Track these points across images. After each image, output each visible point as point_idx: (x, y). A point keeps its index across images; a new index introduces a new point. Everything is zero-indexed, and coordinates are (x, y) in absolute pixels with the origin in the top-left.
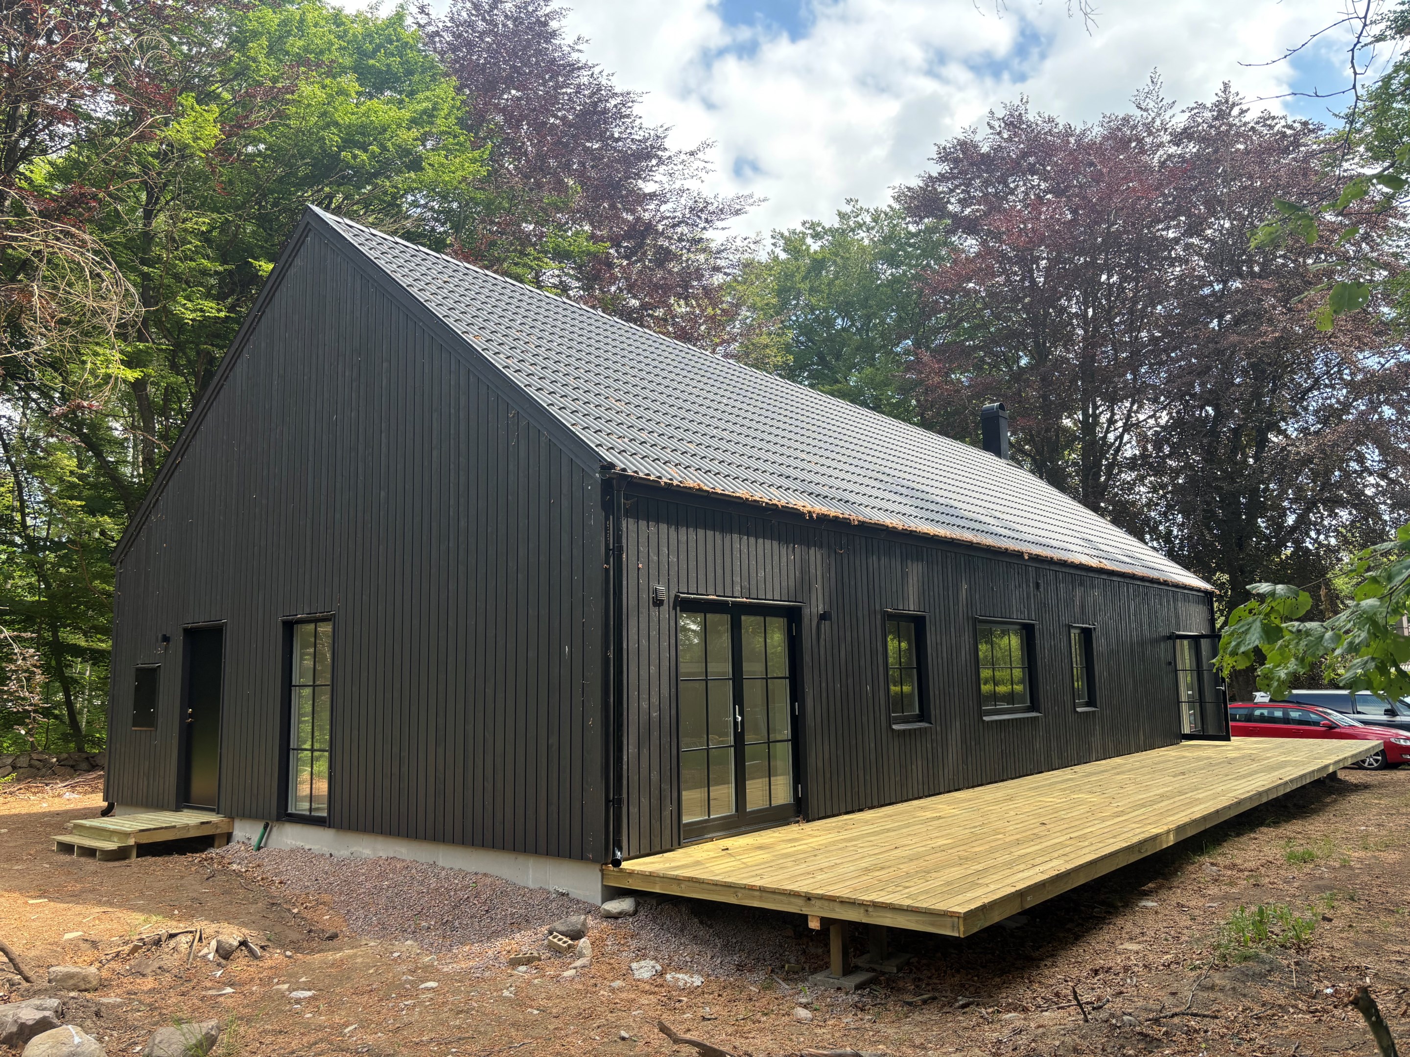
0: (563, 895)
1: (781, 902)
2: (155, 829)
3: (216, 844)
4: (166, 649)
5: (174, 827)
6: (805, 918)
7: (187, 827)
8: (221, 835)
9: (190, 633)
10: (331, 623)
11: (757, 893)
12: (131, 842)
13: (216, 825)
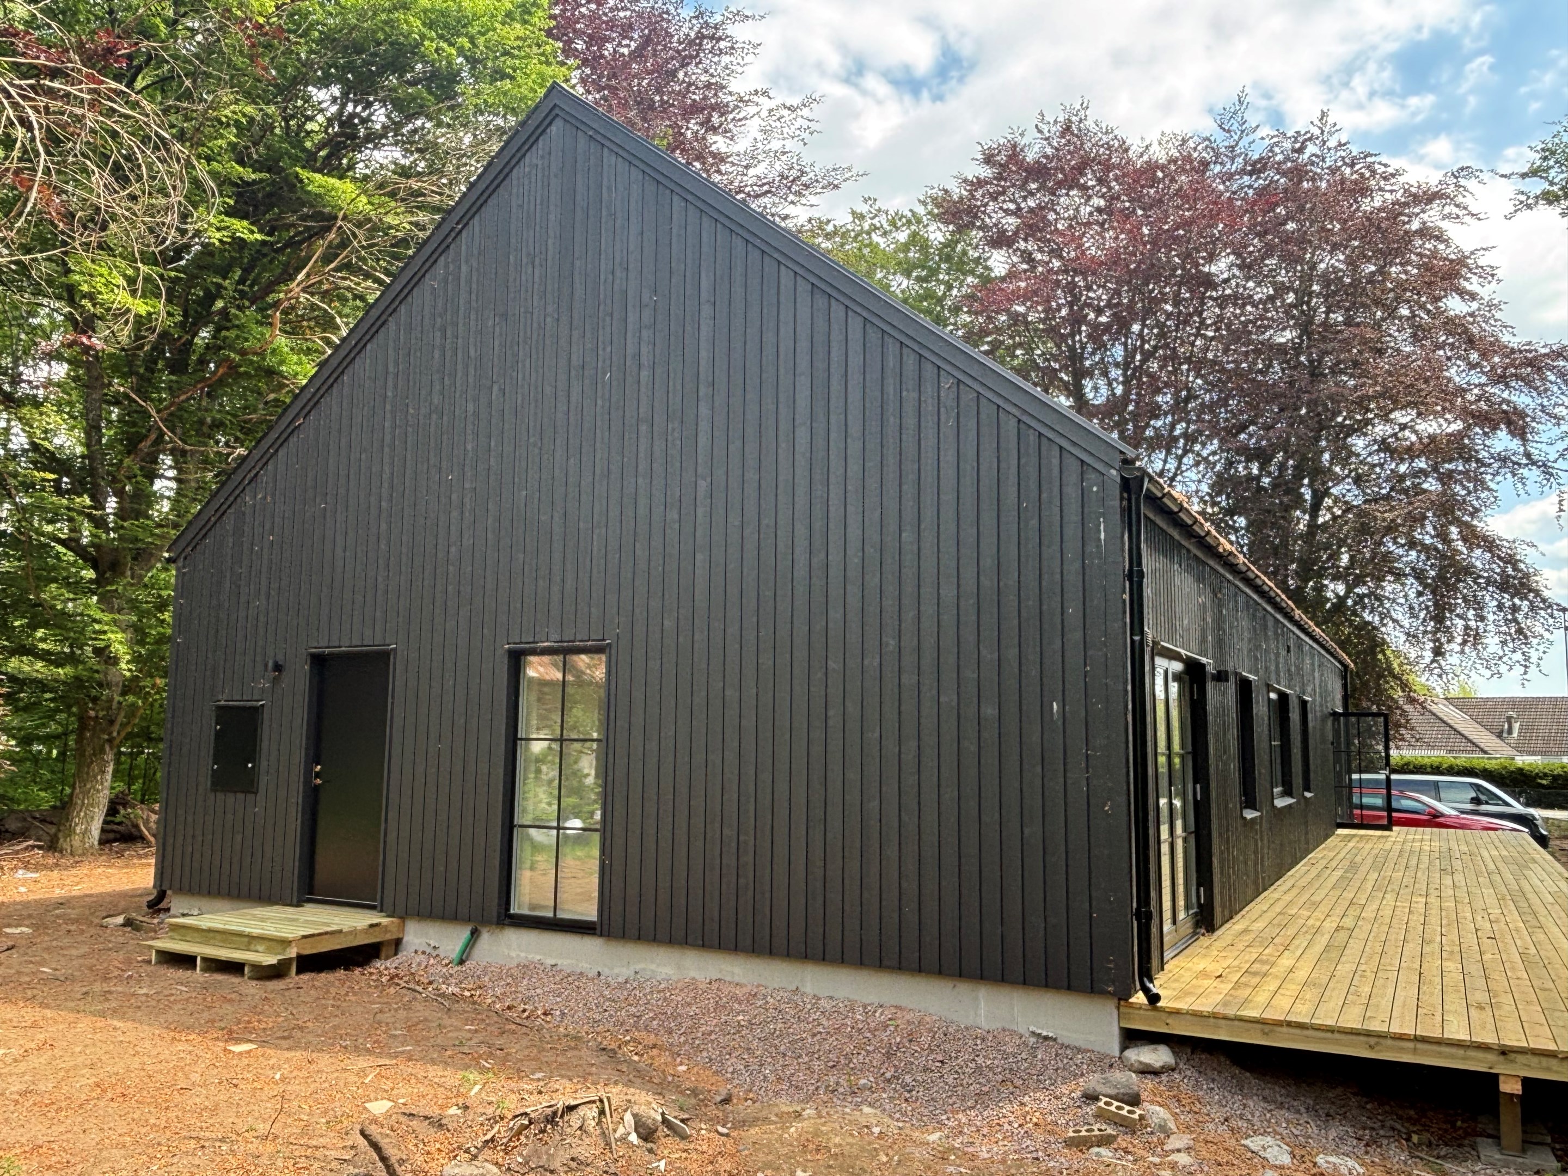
0: (1046, 1038)
1: (1453, 1057)
2: (320, 934)
3: (383, 954)
4: (275, 681)
5: (340, 931)
6: (1493, 1079)
7: (354, 932)
8: (389, 942)
9: (319, 661)
10: (604, 657)
11: (1410, 1045)
12: (292, 953)
13: (386, 929)
